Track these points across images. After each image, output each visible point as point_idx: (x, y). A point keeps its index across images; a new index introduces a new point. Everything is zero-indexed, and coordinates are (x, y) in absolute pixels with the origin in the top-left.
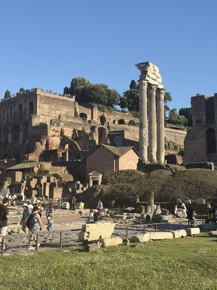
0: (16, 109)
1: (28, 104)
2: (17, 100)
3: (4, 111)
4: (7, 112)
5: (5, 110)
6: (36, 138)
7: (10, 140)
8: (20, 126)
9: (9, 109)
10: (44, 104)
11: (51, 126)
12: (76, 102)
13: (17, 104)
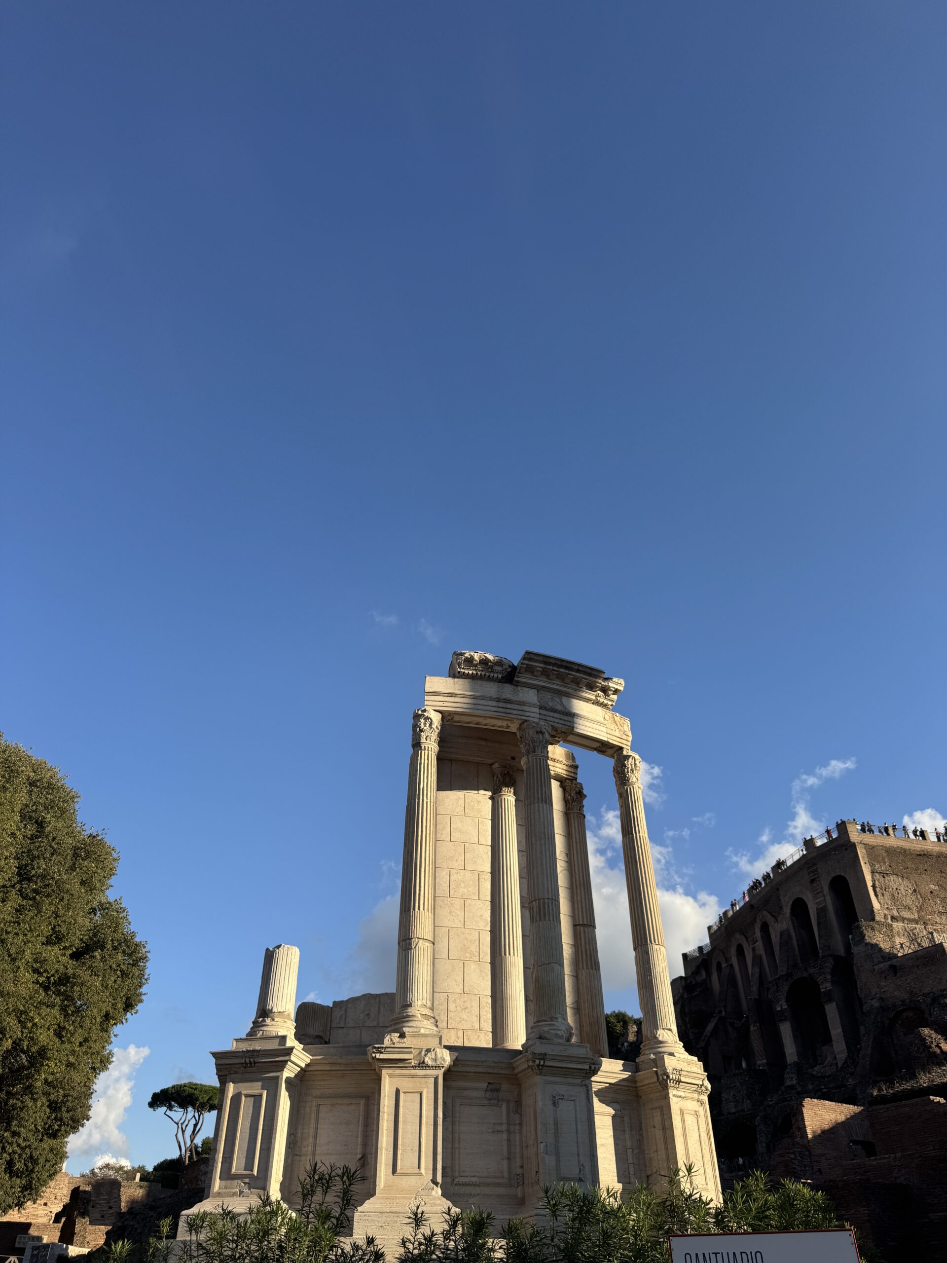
0: (782, 925)
1: (826, 889)
2: (778, 890)
3: (740, 951)
4: (754, 949)
5: (745, 945)
7: (791, 1051)
8: (820, 979)
9: (758, 934)
10: (893, 877)
13: (783, 904)
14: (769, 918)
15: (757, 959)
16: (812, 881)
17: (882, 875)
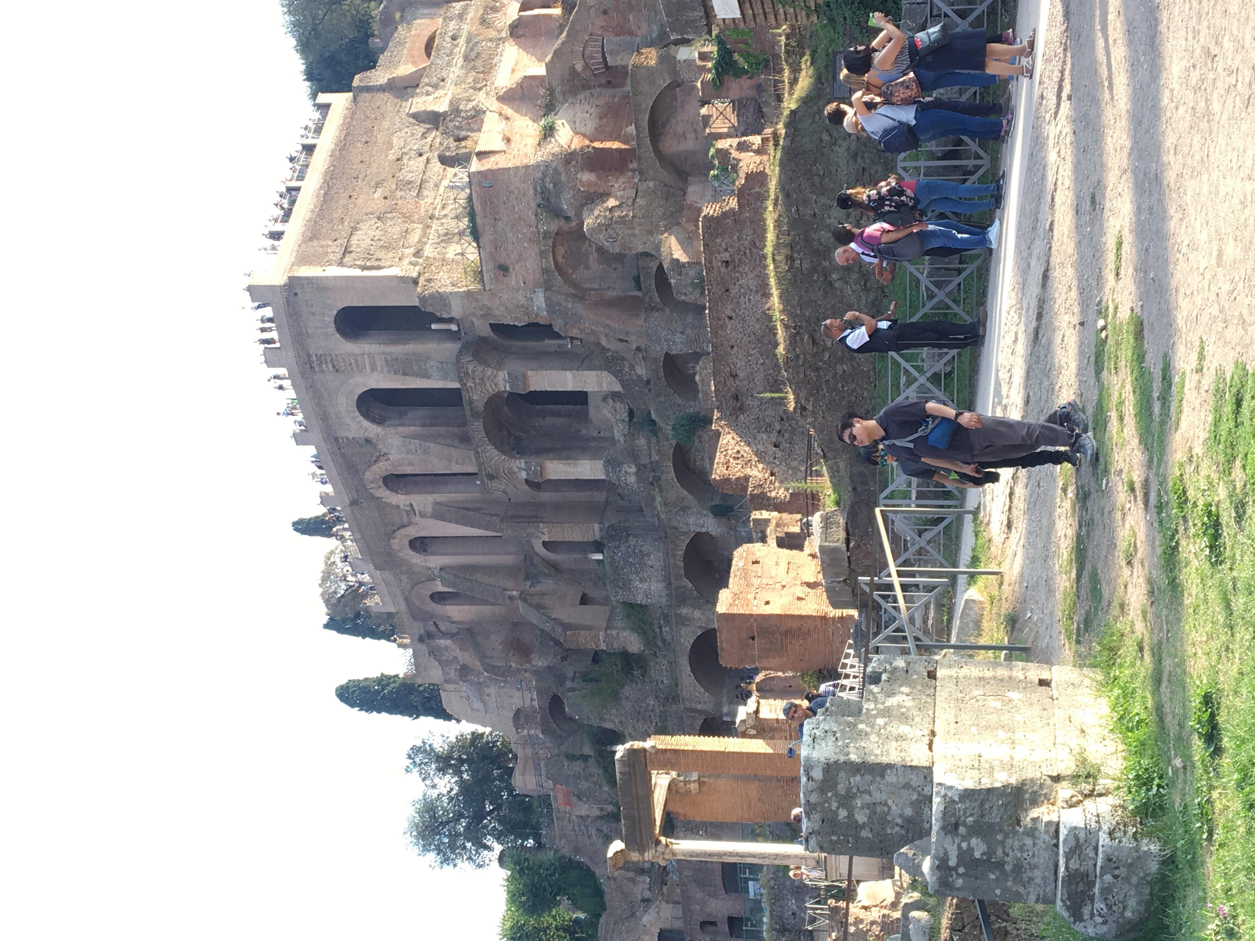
0: (394, 446)
2: (336, 439)
4: (423, 515)
5: (413, 532)
6: (560, 260)
7: (589, 469)
8: (491, 389)
9: (399, 499)
10: (354, 241)
11: (482, 155)
12: (357, 81)
13: (360, 435)
14: (379, 469)
16: (335, 368)
17: (347, 251)
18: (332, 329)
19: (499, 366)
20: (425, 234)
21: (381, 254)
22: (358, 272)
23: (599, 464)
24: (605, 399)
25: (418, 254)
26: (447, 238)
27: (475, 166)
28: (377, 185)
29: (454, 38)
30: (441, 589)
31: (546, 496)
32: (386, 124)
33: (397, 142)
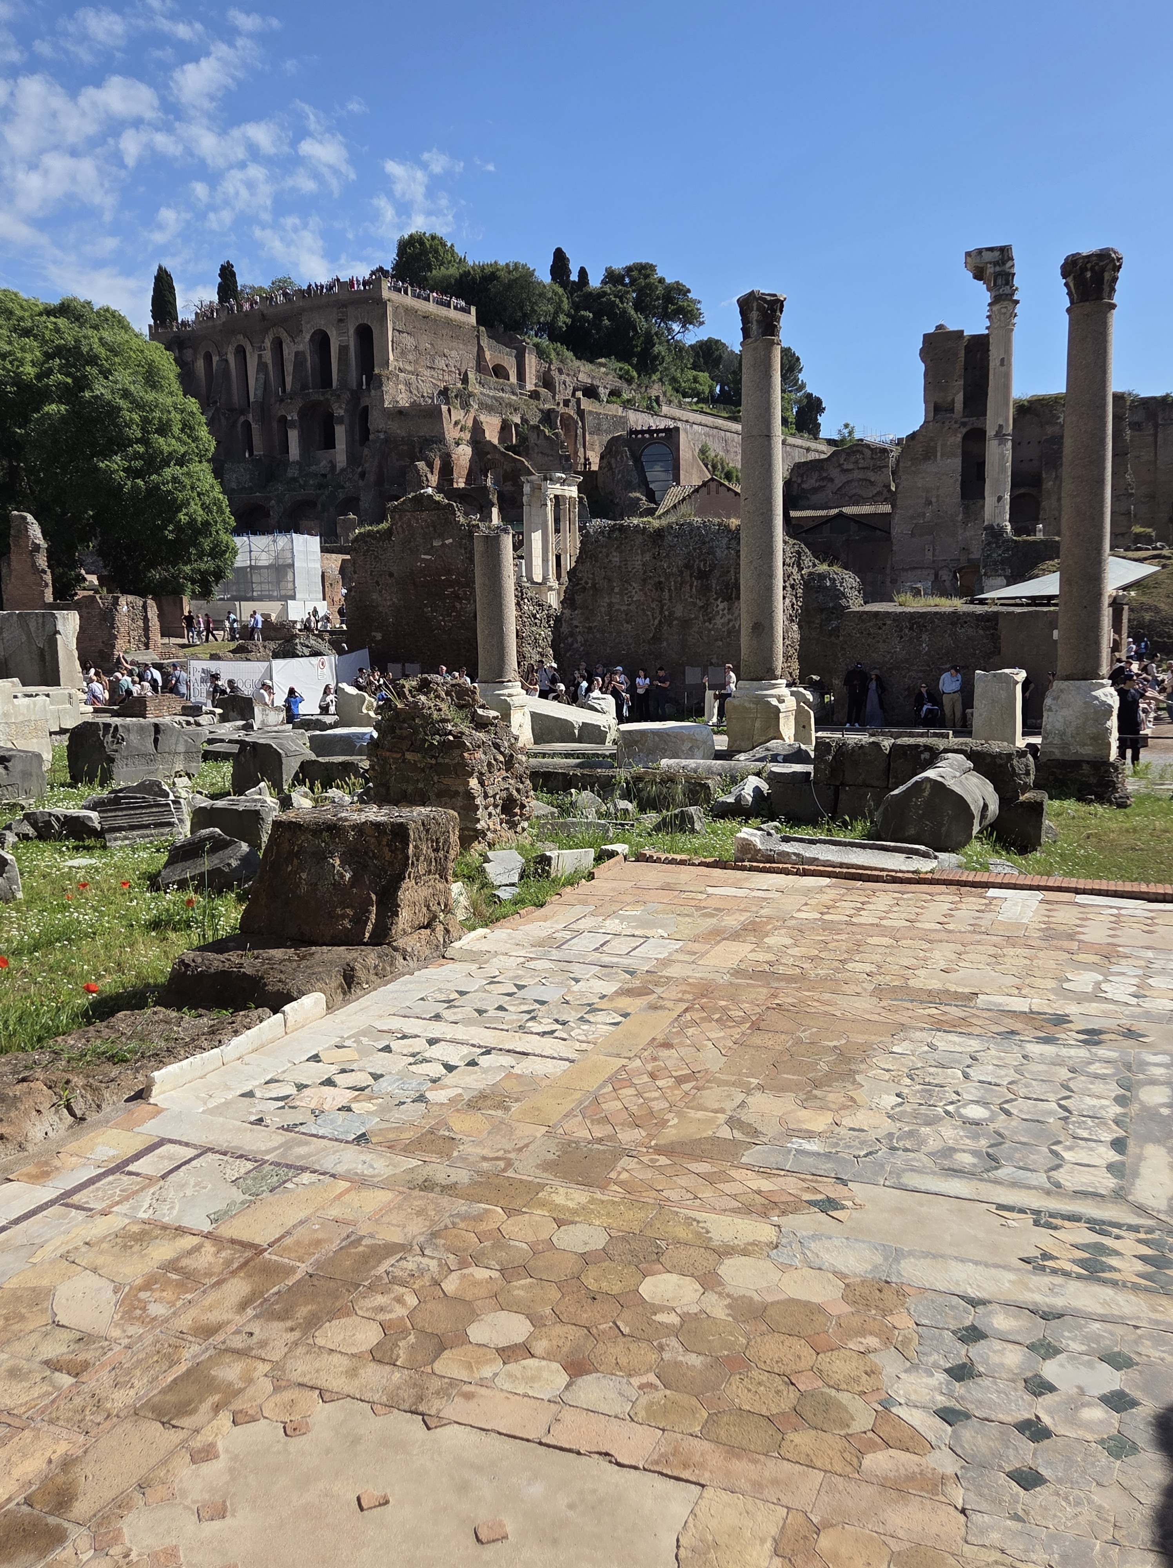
0: (298, 347)
1: (352, 331)
2: (300, 314)
3: (241, 352)
4: (260, 356)
5: (249, 349)
6: (400, 447)
7: (294, 452)
8: (334, 405)
9: (268, 343)
10: (405, 335)
11: (449, 410)
12: (482, 328)
13: (304, 329)
14: (284, 336)
15: (262, 366)
16: (340, 321)
17: (399, 331)
18: (360, 322)
19: (346, 410)
20: (410, 372)
21: (399, 350)
22: (390, 339)
23: (297, 458)
24: (331, 462)
25: (400, 370)
26: (408, 384)
27: (444, 408)
28: (431, 344)
29: (503, 390)
30: (215, 359)
31: (275, 425)
32: (461, 346)
33: (454, 353)
